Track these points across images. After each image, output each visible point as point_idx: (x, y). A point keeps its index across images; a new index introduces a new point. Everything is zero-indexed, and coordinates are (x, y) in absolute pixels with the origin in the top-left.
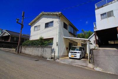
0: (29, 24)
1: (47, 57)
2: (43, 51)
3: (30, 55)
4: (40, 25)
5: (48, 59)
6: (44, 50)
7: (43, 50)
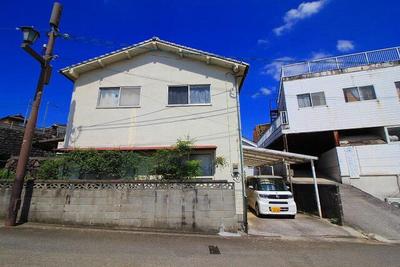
0: (71, 71)
1: (214, 225)
2: (196, 201)
3: (112, 226)
4: (139, 88)
5: (223, 234)
6: (201, 198)
7: (191, 199)
